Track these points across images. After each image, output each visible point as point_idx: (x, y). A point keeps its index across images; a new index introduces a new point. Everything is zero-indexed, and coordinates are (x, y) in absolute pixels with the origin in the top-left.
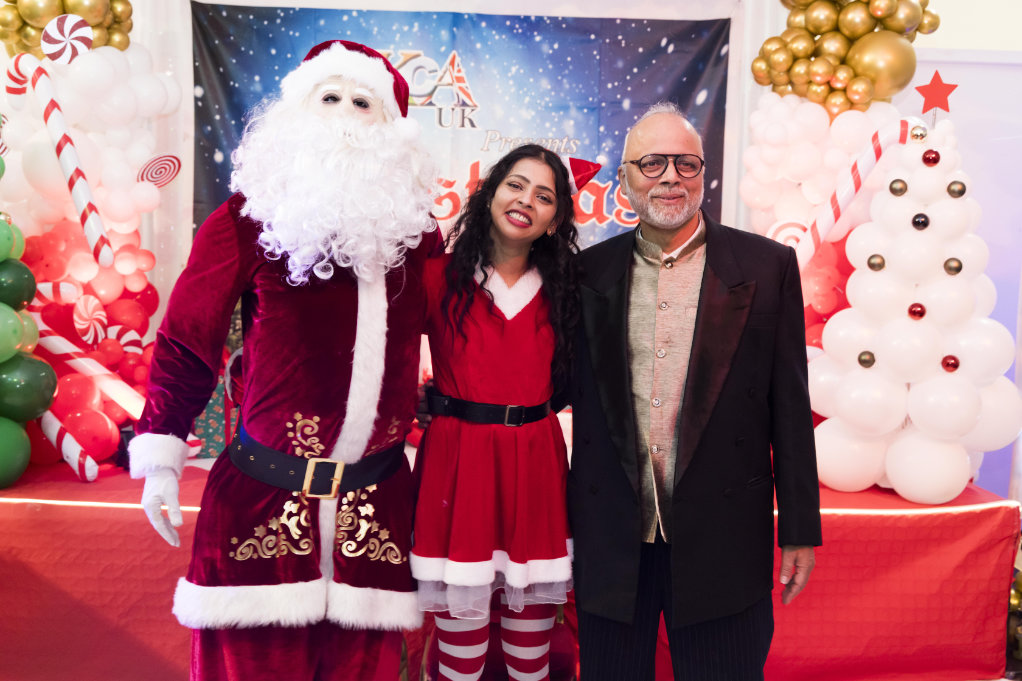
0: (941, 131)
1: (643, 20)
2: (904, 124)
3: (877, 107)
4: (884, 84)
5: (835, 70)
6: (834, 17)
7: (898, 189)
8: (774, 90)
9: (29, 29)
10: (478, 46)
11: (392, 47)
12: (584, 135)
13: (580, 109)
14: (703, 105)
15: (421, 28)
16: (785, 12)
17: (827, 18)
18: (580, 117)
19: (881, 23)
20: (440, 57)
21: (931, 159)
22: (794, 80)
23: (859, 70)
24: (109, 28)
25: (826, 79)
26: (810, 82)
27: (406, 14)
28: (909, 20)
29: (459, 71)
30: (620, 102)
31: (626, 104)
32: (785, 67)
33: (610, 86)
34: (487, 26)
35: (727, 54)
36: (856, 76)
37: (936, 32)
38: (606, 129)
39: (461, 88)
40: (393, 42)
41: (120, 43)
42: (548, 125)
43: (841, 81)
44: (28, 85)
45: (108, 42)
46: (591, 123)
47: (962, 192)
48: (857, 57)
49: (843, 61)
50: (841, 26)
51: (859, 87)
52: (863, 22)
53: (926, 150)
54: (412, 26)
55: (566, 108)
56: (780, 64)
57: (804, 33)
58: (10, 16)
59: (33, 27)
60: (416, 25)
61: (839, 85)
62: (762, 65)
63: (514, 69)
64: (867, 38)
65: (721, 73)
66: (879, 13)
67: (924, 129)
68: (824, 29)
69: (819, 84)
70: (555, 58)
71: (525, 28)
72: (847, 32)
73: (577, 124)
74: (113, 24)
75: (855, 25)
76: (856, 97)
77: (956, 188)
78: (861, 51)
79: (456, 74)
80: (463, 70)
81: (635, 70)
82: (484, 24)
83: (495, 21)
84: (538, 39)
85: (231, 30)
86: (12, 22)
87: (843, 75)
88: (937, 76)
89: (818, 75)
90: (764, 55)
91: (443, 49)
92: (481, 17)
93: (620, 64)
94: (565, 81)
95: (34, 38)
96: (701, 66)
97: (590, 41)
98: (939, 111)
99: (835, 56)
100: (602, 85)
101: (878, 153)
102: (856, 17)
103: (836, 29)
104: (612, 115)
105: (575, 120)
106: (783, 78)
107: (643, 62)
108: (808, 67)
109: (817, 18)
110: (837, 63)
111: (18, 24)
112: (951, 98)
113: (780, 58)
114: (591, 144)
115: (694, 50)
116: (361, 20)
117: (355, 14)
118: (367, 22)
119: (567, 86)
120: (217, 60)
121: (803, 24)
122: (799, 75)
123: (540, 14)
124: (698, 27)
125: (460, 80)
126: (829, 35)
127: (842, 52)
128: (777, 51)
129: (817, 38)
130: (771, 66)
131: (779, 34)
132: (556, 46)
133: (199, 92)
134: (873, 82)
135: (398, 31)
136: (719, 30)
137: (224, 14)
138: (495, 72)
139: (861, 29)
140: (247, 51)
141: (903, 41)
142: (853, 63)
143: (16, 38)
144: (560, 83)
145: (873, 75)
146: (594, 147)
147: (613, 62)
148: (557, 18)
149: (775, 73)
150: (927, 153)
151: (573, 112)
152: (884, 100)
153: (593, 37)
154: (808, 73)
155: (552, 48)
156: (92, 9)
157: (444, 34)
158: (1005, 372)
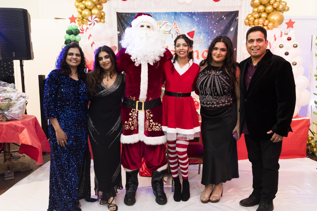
0: (291, 33)
1: (218, 12)
2: (282, 32)
3: (274, 29)
4: (276, 24)
5: (265, 21)
6: (264, 8)
7: (281, 47)
8: (249, 26)
9: (84, 19)
10: (181, 19)
11: (161, 20)
12: (205, 39)
13: (204, 33)
14: (232, 31)
15: (168, 16)
16: (252, 8)
17: (263, 9)
18: (204, 35)
19: (275, 9)
20: (172, 23)
21: (289, 39)
22: (255, 24)
23: (270, 21)
24: (101, 18)
25: (262, 23)
26: (259, 24)
27: (164, 13)
28: (282, 8)
29: (176, 25)
30: (213, 31)
31: (215, 31)
32: (253, 21)
33: (211, 27)
34: (182, 15)
35: (238, 19)
36: (270, 22)
37: (289, 11)
38: (210, 37)
39: (177, 29)
40: (162, 19)
41: (103, 22)
42: (197, 37)
43: (266, 23)
44: (85, 31)
45: (100, 22)
46: (206, 36)
47: (296, 47)
48: (270, 17)
49: (266, 19)
50: (266, 10)
51: (271, 24)
52: (271, 9)
53: (288, 37)
54: (165, 16)
55: (201, 33)
56: (252, 20)
57: (257, 12)
58: (80, 16)
59: (85, 19)
60: (167, 15)
61: (265, 24)
62: (247, 21)
63: (189, 25)
64: (272, 13)
65: (237, 23)
66: (275, 7)
67: (287, 32)
68: (261, 12)
69: (261, 24)
70: (198, 22)
71: (191, 15)
72: (267, 12)
73: (203, 37)
74: (101, 17)
75: (269, 10)
76: (270, 27)
77: (295, 45)
78: (271, 16)
79: (176, 26)
80: (177, 25)
81: (217, 24)
82: (182, 14)
83: (184, 14)
84: (194, 17)
85: (125, 18)
86: (81, 18)
87: (266, 22)
88: (290, 20)
89: (261, 22)
90: (248, 18)
91: (173, 21)
92: (181, 13)
93: (213, 22)
94: (200, 27)
95: (85, 21)
96: (232, 22)
97: (206, 17)
98: (291, 28)
99: (265, 18)
100: (209, 27)
101: (275, 39)
102: (269, 8)
103: (265, 11)
104: (212, 34)
105: (203, 36)
106: (252, 23)
107: (218, 22)
108: (258, 20)
109: (260, 9)
110: (265, 19)
111: (82, 18)
112: (294, 25)
113: (252, 18)
114: (207, 41)
115: (230, 18)
116: (154, 15)
117: (153, 13)
118: (156, 15)
119: (201, 28)
120: (122, 25)
121: (257, 10)
122: (256, 22)
123: (194, 12)
124: (231, 13)
125: (177, 27)
126: (263, 13)
127: (266, 17)
128: (251, 17)
129: (260, 14)
130: (249, 20)
131: (251, 13)
132: (198, 19)
133: (119, 32)
134: (274, 23)
135: (162, 17)
136: (236, 13)
137: (124, 15)
138: (184, 25)
139: (271, 11)
140: (129, 23)
141: (281, 13)
142: (269, 19)
143: (81, 21)
144: (199, 27)
145: (274, 21)
146: (207, 42)
147: (211, 22)
148: (198, 12)
149: (250, 22)
150: (288, 38)
151: (202, 34)
152: (276, 27)
153: (207, 16)
154: (258, 22)
155: (197, 19)
156: (97, 14)
157: (173, 17)
158: (306, 88)
